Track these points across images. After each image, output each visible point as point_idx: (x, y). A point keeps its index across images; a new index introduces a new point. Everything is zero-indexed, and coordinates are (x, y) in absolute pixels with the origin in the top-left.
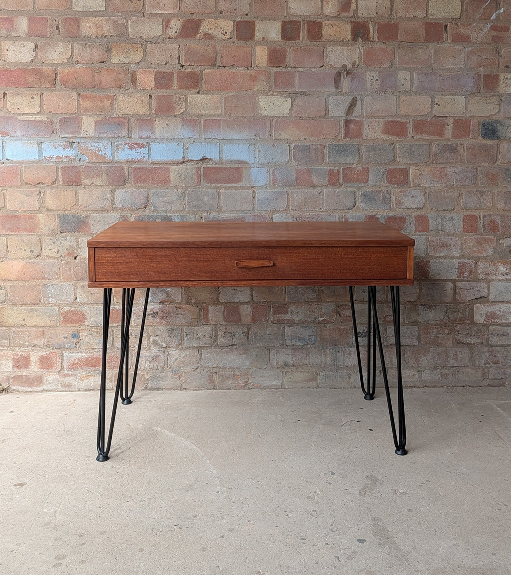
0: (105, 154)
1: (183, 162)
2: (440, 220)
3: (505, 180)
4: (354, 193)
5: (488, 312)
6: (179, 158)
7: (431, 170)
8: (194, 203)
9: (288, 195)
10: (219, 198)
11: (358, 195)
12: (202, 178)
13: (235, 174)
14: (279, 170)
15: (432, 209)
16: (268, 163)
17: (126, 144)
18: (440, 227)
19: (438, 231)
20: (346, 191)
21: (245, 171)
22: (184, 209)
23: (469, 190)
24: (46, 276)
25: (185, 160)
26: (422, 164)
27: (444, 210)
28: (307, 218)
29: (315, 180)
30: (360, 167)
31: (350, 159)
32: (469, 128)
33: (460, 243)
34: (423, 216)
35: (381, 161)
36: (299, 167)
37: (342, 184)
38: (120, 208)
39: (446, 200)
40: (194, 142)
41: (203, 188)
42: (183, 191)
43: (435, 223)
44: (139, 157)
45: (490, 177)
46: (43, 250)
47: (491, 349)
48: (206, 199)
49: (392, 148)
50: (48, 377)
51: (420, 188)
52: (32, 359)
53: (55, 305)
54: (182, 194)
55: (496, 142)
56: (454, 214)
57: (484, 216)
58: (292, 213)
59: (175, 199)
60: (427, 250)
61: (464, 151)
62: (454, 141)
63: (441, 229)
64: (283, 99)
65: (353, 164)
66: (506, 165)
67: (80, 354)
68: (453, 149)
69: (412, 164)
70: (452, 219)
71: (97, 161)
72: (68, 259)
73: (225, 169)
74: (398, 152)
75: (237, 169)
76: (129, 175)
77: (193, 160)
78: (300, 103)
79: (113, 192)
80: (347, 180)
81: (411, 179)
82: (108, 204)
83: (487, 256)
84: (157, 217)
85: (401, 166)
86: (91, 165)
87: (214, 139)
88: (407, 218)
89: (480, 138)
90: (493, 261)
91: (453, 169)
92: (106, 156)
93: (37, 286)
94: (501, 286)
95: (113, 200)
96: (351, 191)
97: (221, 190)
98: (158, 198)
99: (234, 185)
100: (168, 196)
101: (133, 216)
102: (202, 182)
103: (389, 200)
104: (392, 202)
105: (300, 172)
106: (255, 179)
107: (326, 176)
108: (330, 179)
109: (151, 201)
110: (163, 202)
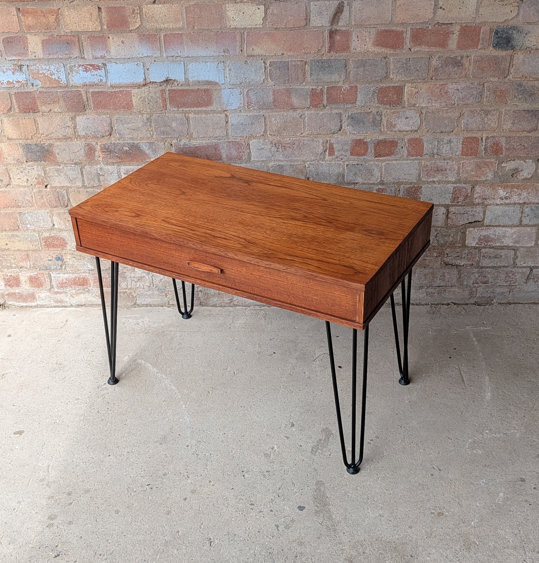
0: (59, 77)
1: (145, 85)
2: (436, 143)
3: (515, 97)
4: (340, 115)
5: (481, 236)
6: (140, 80)
7: (430, 87)
8: (162, 129)
9: (265, 119)
10: (189, 123)
11: (344, 118)
12: (168, 102)
13: (204, 97)
14: (254, 91)
15: (428, 131)
16: (241, 83)
17: (79, 66)
18: (435, 151)
19: (433, 154)
20: (331, 114)
21: (215, 93)
22: (152, 136)
23: (473, 109)
24: (20, 204)
25: (147, 83)
26: (420, 81)
27: (442, 132)
28: (288, 144)
29: (295, 101)
30: (347, 86)
31: (335, 77)
32: (479, 36)
33: (457, 168)
34: (417, 139)
35: (371, 79)
36: (277, 87)
37: (327, 106)
38: (84, 136)
39: (445, 122)
40: (155, 61)
41: (170, 113)
42: (148, 116)
43: (430, 147)
44: (96, 80)
45: (498, 93)
46: (12, 179)
47: (481, 270)
48: (174, 125)
49: (385, 63)
50: (40, 294)
51: (416, 108)
52: (21, 278)
53: (34, 231)
54: (147, 120)
55: (510, 52)
56: (453, 137)
57: (487, 138)
58: (271, 138)
59: (140, 125)
60: (419, 175)
61: (470, 64)
62: (458, 53)
63: (437, 152)
64: (255, 7)
65: (339, 82)
66: (519, 79)
67: (67, 275)
68: (457, 63)
69: (408, 81)
70: (450, 141)
71: (51, 86)
72: (39, 188)
73: (193, 91)
74: (392, 67)
75: (206, 91)
76: (88, 100)
77: (156, 82)
78: (275, 11)
79: (73, 119)
80: (332, 100)
81: (405, 99)
82: (70, 132)
83: (487, 180)
84: (124, 145)
85: (395, 83)
86: (45, 90)
87: (178, 57)
88: (399, 141)
89: (491, 48)
90: (492, 185)
91: (455, 86)
92: (60, 80)
93: (12, 213)
94: (499, 210)
95: (75, 127)
96: (336, 113)
97: (190, 114)
98: (123, 124)
99: (204, 109)
100: (133, 123)
101: (98, 144)
102: (168, 106)
103: (379, 122)
104: (383, 125)
105: (277, 93)
106: (227, 102)
107: (309, 96)
108: (313, 100)
109: (116, 128)
110: (128, 129)
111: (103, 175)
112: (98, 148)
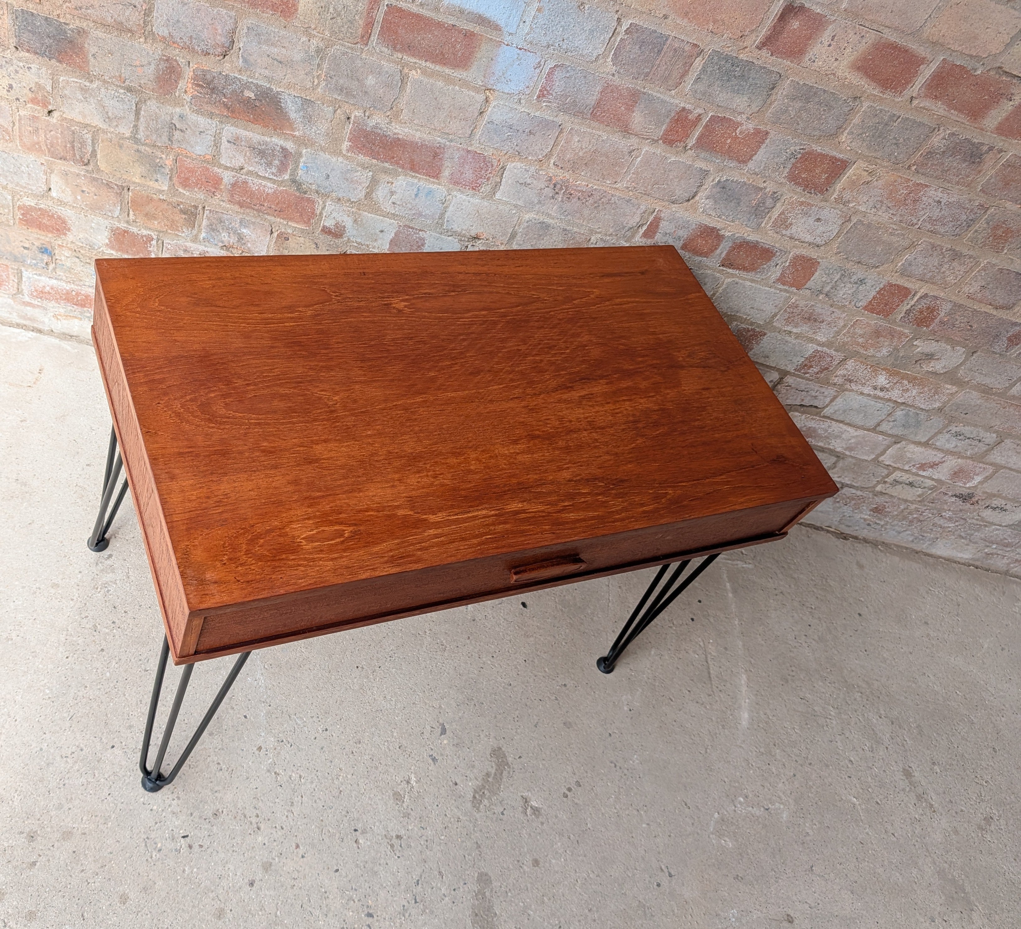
2: (837, 277)
4: (705, 174)
8: (341, 81)
9: (561, 132)
10: (402, 88)
11: (709, 183)
12: (377, 29)
13: (458, 46)
14: (567, 72)
15: (837, 253)
16: (549, 46)
18: (827, 289)
19: (820, 293)
20: (690, 166)
21: (484, 47)
22: (314, 88)
27: (858, 263)
28: (579, 192)
29: (637, 119)
30: (749, 126)
31: (738, 103)
33: (842, 324)
34: (811, 259)
36: (617, 80)
37: (691, 150)
38: (164, 38)
41: (372, 55)
42: (321, 45)
43: (824, 280)
45: (1000, 232)
48: (371, 81)
49: (848, 109)
51: (844, 209)
54: (318, 51)
56: (870, 276)
57: (925, 296)
58: (552, 172)
59: (298, 56)
60: (775, 316)
61: (994, 166)
63: (828, 292)
65: (739, 114)
67: (55, 282)
69: (866, 156)
70: (862, 281)
72: (34, 110)
73: (439, 25)
75: (469, 36)
80: (707, 143)
81: (839, 186)
82: (134, 18)
83: (873, 356)
84: (247, 86)
85: (842, 153)
88: (778, 254)
91: (939, 194)
94: (858, 401)
95: (148, 13)
96: (701, 169)
97: (414, 72)
98: (259, 43)
99: (447, 71)
100: (284, 47)
101: (191, 64)
102: (374, 38)
103: (767, 210)
104: (770, 218)
105: (612, 91)
106: (500, 74)
107: (668, 120)
108: (671, 130)
109: (241, 45)
110: (268, 56)
111: (182, 131)
112: (188, 73)
